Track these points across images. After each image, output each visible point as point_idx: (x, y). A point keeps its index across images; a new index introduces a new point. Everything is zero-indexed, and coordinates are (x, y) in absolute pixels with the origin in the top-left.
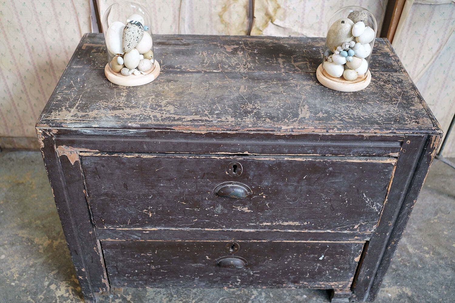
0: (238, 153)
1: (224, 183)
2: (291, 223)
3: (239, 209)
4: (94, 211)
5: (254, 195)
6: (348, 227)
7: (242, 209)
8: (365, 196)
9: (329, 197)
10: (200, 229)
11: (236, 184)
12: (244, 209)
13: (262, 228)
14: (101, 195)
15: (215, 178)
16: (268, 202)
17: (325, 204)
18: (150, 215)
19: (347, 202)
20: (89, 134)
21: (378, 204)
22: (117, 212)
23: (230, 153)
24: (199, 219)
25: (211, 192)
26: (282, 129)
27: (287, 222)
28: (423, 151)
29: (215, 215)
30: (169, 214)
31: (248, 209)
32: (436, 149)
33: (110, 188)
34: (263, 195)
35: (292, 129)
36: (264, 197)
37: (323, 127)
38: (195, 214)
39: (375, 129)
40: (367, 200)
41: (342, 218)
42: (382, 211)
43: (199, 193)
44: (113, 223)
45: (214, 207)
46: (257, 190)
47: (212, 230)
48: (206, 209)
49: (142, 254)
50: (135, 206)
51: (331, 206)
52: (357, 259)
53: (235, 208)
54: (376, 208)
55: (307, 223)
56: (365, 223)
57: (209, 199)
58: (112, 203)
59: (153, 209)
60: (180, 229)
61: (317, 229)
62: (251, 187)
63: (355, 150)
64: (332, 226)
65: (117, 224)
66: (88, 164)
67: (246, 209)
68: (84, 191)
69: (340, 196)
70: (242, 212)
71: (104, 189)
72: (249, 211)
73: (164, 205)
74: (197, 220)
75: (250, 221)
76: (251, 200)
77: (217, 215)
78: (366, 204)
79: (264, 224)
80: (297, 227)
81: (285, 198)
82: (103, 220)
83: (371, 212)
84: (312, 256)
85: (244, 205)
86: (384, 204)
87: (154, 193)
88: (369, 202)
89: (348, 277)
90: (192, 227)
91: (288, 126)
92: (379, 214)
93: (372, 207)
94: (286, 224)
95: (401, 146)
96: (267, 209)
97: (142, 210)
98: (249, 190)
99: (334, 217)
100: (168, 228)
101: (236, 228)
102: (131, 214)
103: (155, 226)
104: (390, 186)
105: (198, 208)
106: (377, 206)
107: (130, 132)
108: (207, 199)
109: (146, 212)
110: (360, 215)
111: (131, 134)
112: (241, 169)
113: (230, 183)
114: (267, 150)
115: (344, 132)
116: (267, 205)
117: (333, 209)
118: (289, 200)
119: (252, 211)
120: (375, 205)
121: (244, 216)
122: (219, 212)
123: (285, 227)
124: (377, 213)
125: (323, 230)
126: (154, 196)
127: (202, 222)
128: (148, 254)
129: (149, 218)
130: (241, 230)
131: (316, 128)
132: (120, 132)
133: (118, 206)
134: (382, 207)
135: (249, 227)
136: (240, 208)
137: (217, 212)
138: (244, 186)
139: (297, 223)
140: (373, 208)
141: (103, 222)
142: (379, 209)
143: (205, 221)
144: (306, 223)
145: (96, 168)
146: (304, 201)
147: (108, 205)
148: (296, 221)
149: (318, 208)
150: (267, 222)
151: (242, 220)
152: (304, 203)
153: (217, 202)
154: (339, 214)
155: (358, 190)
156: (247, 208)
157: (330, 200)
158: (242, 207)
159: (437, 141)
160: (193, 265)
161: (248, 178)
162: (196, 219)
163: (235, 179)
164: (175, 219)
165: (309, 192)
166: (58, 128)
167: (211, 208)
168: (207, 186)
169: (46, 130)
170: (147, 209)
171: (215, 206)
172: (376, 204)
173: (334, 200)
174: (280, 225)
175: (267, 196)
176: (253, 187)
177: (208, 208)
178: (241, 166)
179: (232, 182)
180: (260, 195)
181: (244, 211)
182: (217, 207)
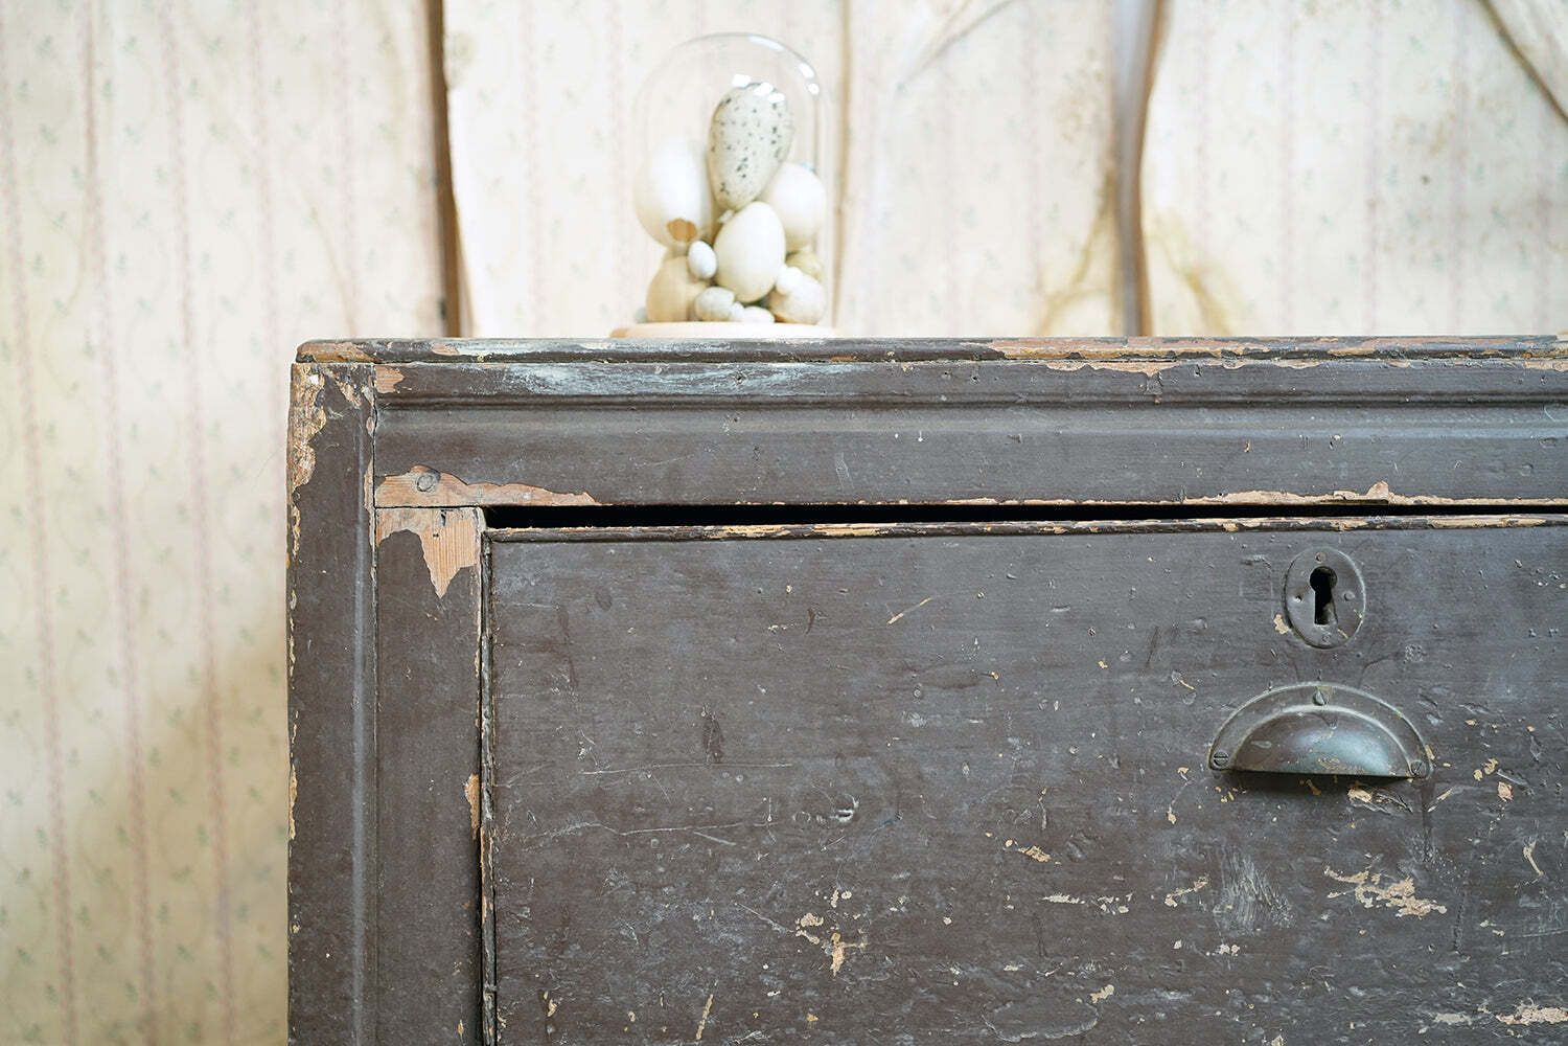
0: (1339, 495)
1: (1266, 693)
3: (1363, 889)
4: (509, 935)
5: (1442, 778)
7: (1383, 895)
11: (1338, 697)
12: (1394, 889)
14: (568, 806)
15: (1217, 663)
16: (1531, 829)
18: (838, 957)
20: (560, 391)
22: (644, 939)
23: (1295, 499)
24: (1122, 981)
25: (1192, 764)
29: (1224, 948)
30: (945, 950)
31: (1419, 895)
33: (624, 751)
34: (1494, 779)
36: (1504, 791)
38: (1102, 939)
43: (1125, 775)
45: (1215, 883)
46: (1461, 744)
48: (1169, 902)
53: (1342, 886)
57: (1185, 817)
58: (622, 869)
59: (855, 904)
62: (1421, 717)
66: (521, 593)
67: (1404, 897)
68: (470, 787)
70: (1384, 917)
71: (590, 761)
72: (1425, 907)
73: (924, 873)
74: (1110, 989)
75: (1435, 985)
76: (1427, 820)
77: (1235, 949)
79: (1525, 1021)
82: (552, 1007)
85: (1391, 861)
87: (870, 782)
96: (1533, 891)
97: (789, 920)
98: (1413, 743)
102: (720, 955)
105: (1119, 890)
107: (769, 373)
108: (1172, 818)
109: (812, 930)
111: (776, 386)
112: (1358, 595)
113: (1303, 696)
114: (1493, 470)
116: (1527, 852)
119: (1443, 910)
122: (1246, 918)
126: (871, 805)
127: (1141, 1009)
129: (827, 982)
133: (656, 888)
136: (1368, 881)
137: (1236, 926)
138: (1382, 712)
141: (550, 1021)
143: (1164, 1005)
145: (564, 620)
147: (598, 885)
150: (1543, 1002)
151: (1384, 984)
153: (1233, 838)
156: (1408, 885)
158: (1376, 878)
161: (1399, 654)
162: (1104, 982)
163: (1326, 662)
164: (979, 984)
166: (407, 364)
167: (1198, 886)
168: (1173, 725)
170: (821, 909)
171: (1219, 875)
175: (1522, 788)
176: (1435, 721)
177: (1180, 892)
178: (1358, 572)
179: (1310, 684)
180: (1478, 775)
181: (1396, 909)
182: (1235, 877)
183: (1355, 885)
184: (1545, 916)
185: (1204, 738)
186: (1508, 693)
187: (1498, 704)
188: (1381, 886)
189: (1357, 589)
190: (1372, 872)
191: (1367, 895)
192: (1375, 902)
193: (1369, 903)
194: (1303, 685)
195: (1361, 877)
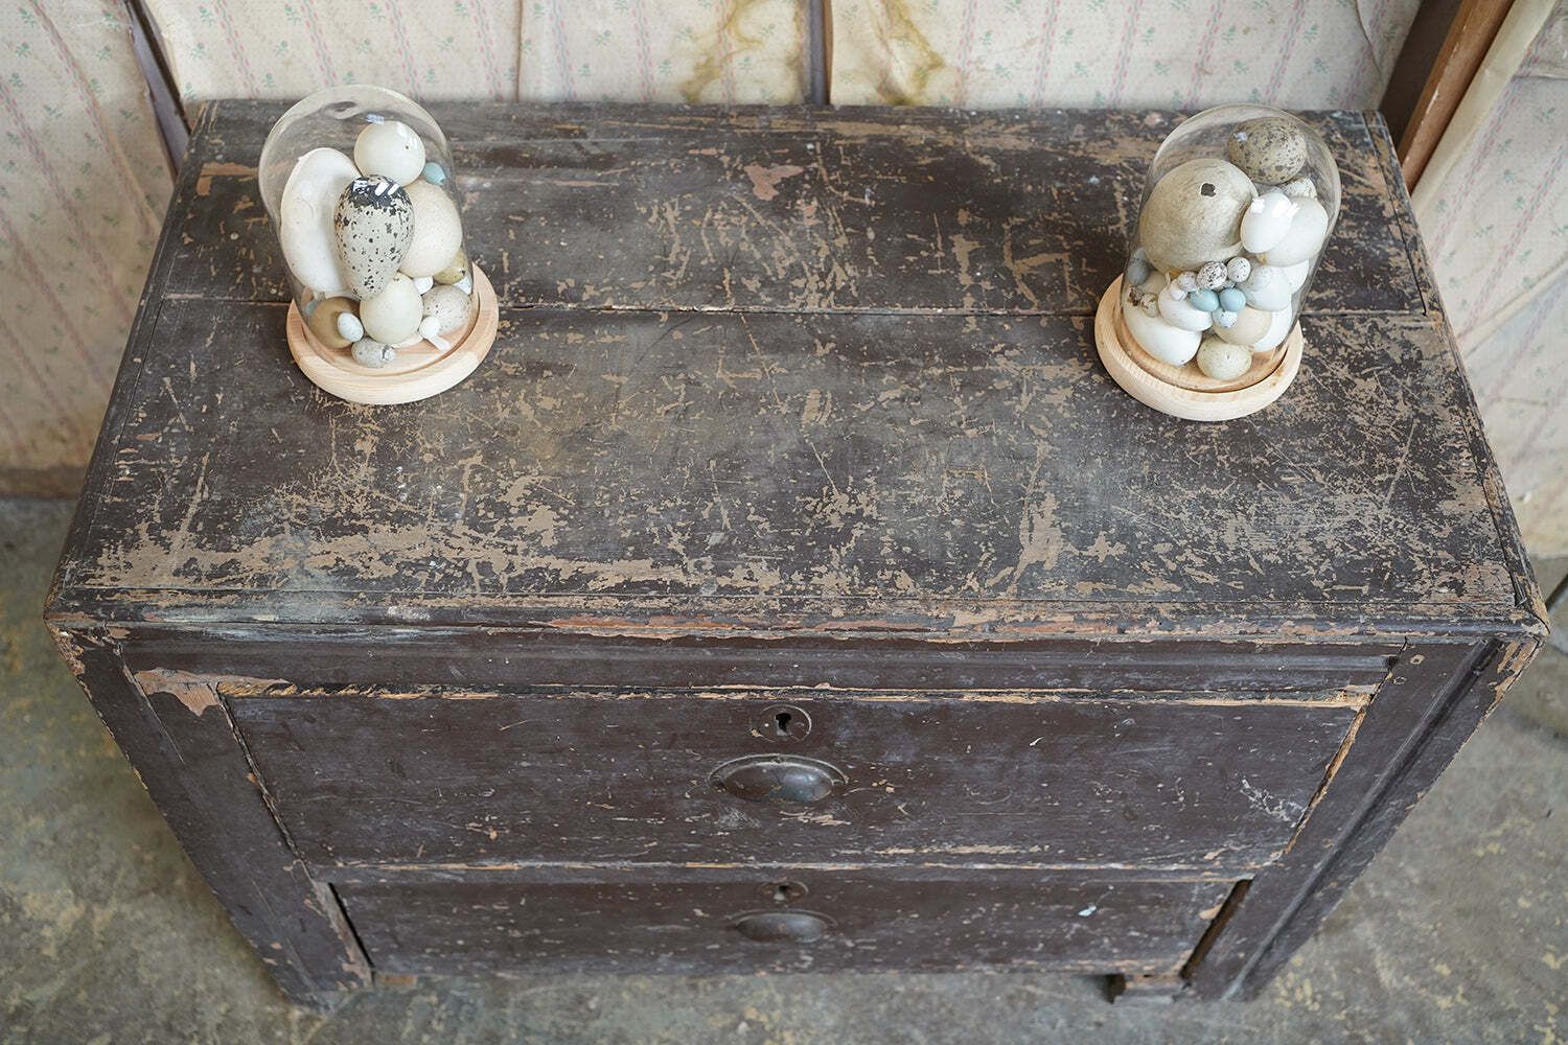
1: (744, 758)
2: (985, 849)
3: (802, 818)
4: (295, 829)
6: (1182, 857)
7: (814, 819)
8: (1247, 786)
9: (1121, 790)
10: (669, 863)
11: (791, 760)
12: (820, 818)
13: (883, 860)
14: (314, 791)
15: (712, 746)
16: (904, 801)
17: (1106, 805)
18: (493, 835)
19: (1181, 799)
20: (245, 639)
21: (1293, 805)
22: (376, 830)
23: (766, 687)
24: (661, 841)
25: (700, 780)
26: (956, 624)
27: (972, 845)
28: (1470, 679)
29: (720, 833)
30: (558, 832)
31: (835, 819)
33: (343, 773)
34: (885, 785)
35: (989, 622)
36: (890, 790)
37: (1107, 616)
38: (649, 831)
39: (1297, 621)
40: (1253, 795)
41: (1162, 837)
42: (1305, 821)
43: (659, 782)
44: (366, 854)
45: (715, 816)
46: (865, 774)
47: (712, 865)
48: (687, 820)
49: (475, 907)
50: (437, 814)
51: (1127, 809)
52: (1208, 914)
53: (789, 817)
54: (1282, 813)
55: (1042, 847)
56: (1243, 847)
57: (694, 796)
58: (356, 810)
59: (499, 820)
60: (600, 865)
61: (1075, 861)
62: (843, 767)
63: (1221, 679)
64: (1128, 854)
65: (380, 856)
66: (254, 718)
67: (826, 819)
68: (250, 777)
69: (1160, 786)
70: (814, 826)
71: (323, 776)
72: (839, 822)
73: (539, 812)
74: (655, 843)
75: (841, 843)
76: (842, 798)
77: (727, 833)
78: (1251, 803)
79: (890, 853)
80: (1006, 858)
81: (961, 792)
82: (330, 849)
83: (1265, 822)
84: (1054, 908)
85: (819, 811)
86: (1314, 805)
87: (500, 784)
88: (1260, 800)
89: (1176, 950)
90: (637, 859)
91: (978, 611)
92: (1293, 826)
93: (1271, 810)
94: (968, 850)
95: (1390, 669)
96: (901, 818)
97: (463, 823)
98: (835, 775)
99: (1136, 836)
100: (556, 864)
101: (794, 860)
102: (424, 835)
103: (512, 859)
104: (1340, 762)
105: (658, 818)
106: (1288, 808)
107: (395, 634)
108: (688, 797)
109: (476, 828)
110: (1225, 829)
111: (399, 640)
112: (807, 724)
113: (769, 759)
114: (900, 679)
115: (1182, 632)
116: (900, 808)
117: (1131, 816)
118: (977, 798)
119: (849, 824)
120: (1280, 807)
121: (819, 833)
123: (963, 858)
124: (1287, 824)
125: (1097, 862)
126: (501, 791)
127: (674, 848)
128: (496, 907)
129: (489, 841)
130: (811, 866)
131: (1080, 619)
132: (361, 634)
133: (378, 816)
134: (1307, 812)
135: (839, 859)
136: (806, 815)
137: (726, 827)
138: (818, 765)
139: (1006, 849)
140: (1274, 813)
141: (331, 852)
142: (1294, 817)
143: (685, 847)
144: (1036, 849)
145: (285, 726)
146: (1032, 799)
147: (342, 815)
148: (999, 843)
149: (1078, 814)
150: (901, 848)
151: (813, 843)
152: (1029, 802)
153: (724, 802)
154: (1153, 827)
155: (1222, 771)
156: (830, 817)
157: (1124, 796)
158: (811, 815)
159: (1524, 655)
160: (650, 928)
161: (831, 745)
162: (652, 842)
163: (785, 747)
164: (578, 842)
165: (1052, 777)
166: (131, 625)
167: (704, 816)
168: (688, 766)
169: (85, 631)
170: (479, 822)
171: (717, 813)
172: (1284, 805)
173: (1138, 796)
174: (947, 853)
176: (851, 767)
179: (775, 755)
180: (875, 785)
182: (726, 813)
183: (798, 816)
190: (808, 812)
192: (809, 821)
193: (805, 821)
195: (802, 814)
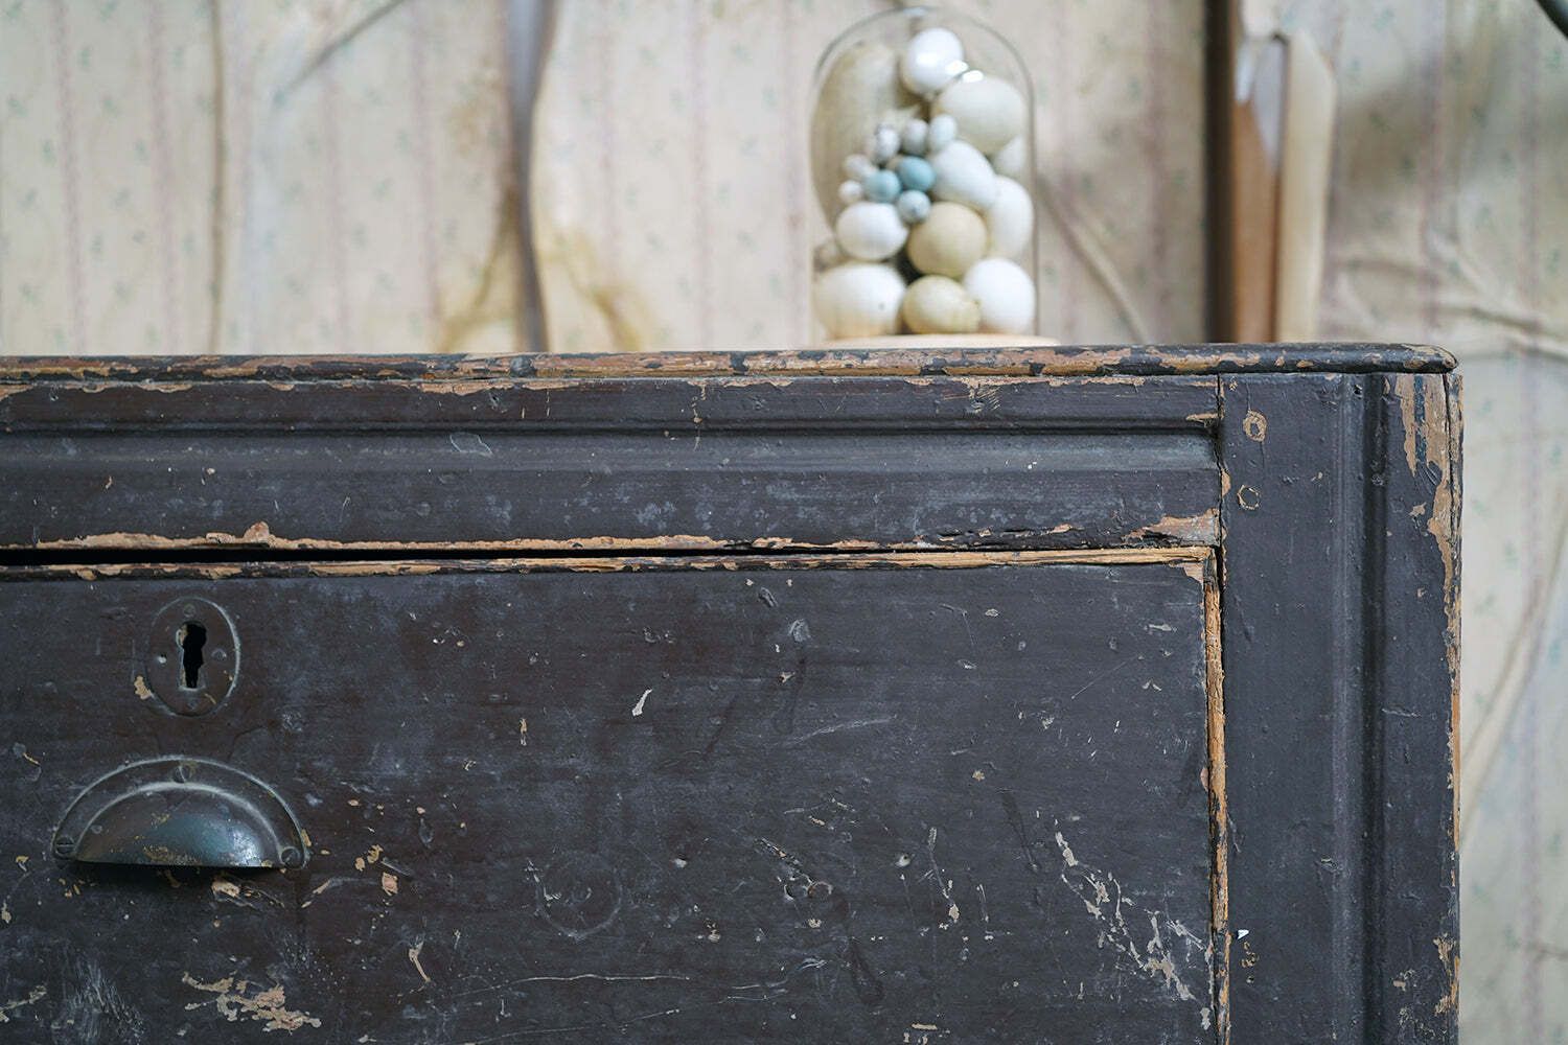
0: (212, 538)
1: (122, 768)
3: (226, 999)
5: (319, 868)
7: (249, 1005)
8: (1070, 858)
9: (831, 877)
11: (204, 774)
12: (262, 999)
15: (65, 733)
16: (418, 928)
17: (812, 940)
19: (954, 911)
21: (1180, 929)
23: (162, 542)
25: (33, 851)
26: (468, 358)
28: (1374, 504)
31: (290, 1006)
32: (1446, 477)
36: (389, 883)
40: (1090, 892)
42: (1224, 995)
45: (55, 994)
51: (856, 953)
53: (201, 996)
54: (1169, 967)
57: (22, 916)
62: (297, 797)
63: (937, 500)
67: (273, 1008)
69: (903, 862)
72: (298, 1019)
76: (301, 917)
78: (1091, 928)
81: (527, 895)
88: (1108, 909)
92: (1206, 1023)
93: (1144, 955)
95: (1219, 460)
96: (418, 1001)
98: (286, 830)
104: (1219, 756)
106: (1173, 944)
108: (6, 916)
112: (232, 655)
113: (163, 772)
114: (386, 508)
116: (413, 955)
117: (869, 984)
118: (555, 910)
119: (317, 1023)
120: (1157, 940)
122: (90, 1034)
124: (1189, 1011)
134: (1216, 959)
136: (233, 990)
138: (254, 793)
140: (1152, 963)
142: (1195, 978)
146: (664, 915)
149: (762, 978)
152: (660, 928)
154: (923, 1033)
155: (1009, 801)
156: (278, 994)
157: (840, 908)
158: (242, 986)
159: (1434, 413)
161: (275, 723)
163: (191, 731)
167: (34, 998)
168: (13, 806)
171: (59, 984)
172: (1163, 932)
173: (867, 901)
175: (409, 879)
176: (314, 801)
177: (13, 1004)
178: (232, 626)
179: (173, 758)
180: (360, 864)
181: (263, 1022)
182: (78, 985)
183: (217, 994)
184: (432, 1028)
185: (49, 822)
186: (397, 768)
187: (384, 781)
188: (247, 996)
189: (229, 646)
190: (237, 978)
191: (230, 1006)
192: (240, 1014)
193: (232, 1015)
194: (165, 759)
195: (223, 985)
